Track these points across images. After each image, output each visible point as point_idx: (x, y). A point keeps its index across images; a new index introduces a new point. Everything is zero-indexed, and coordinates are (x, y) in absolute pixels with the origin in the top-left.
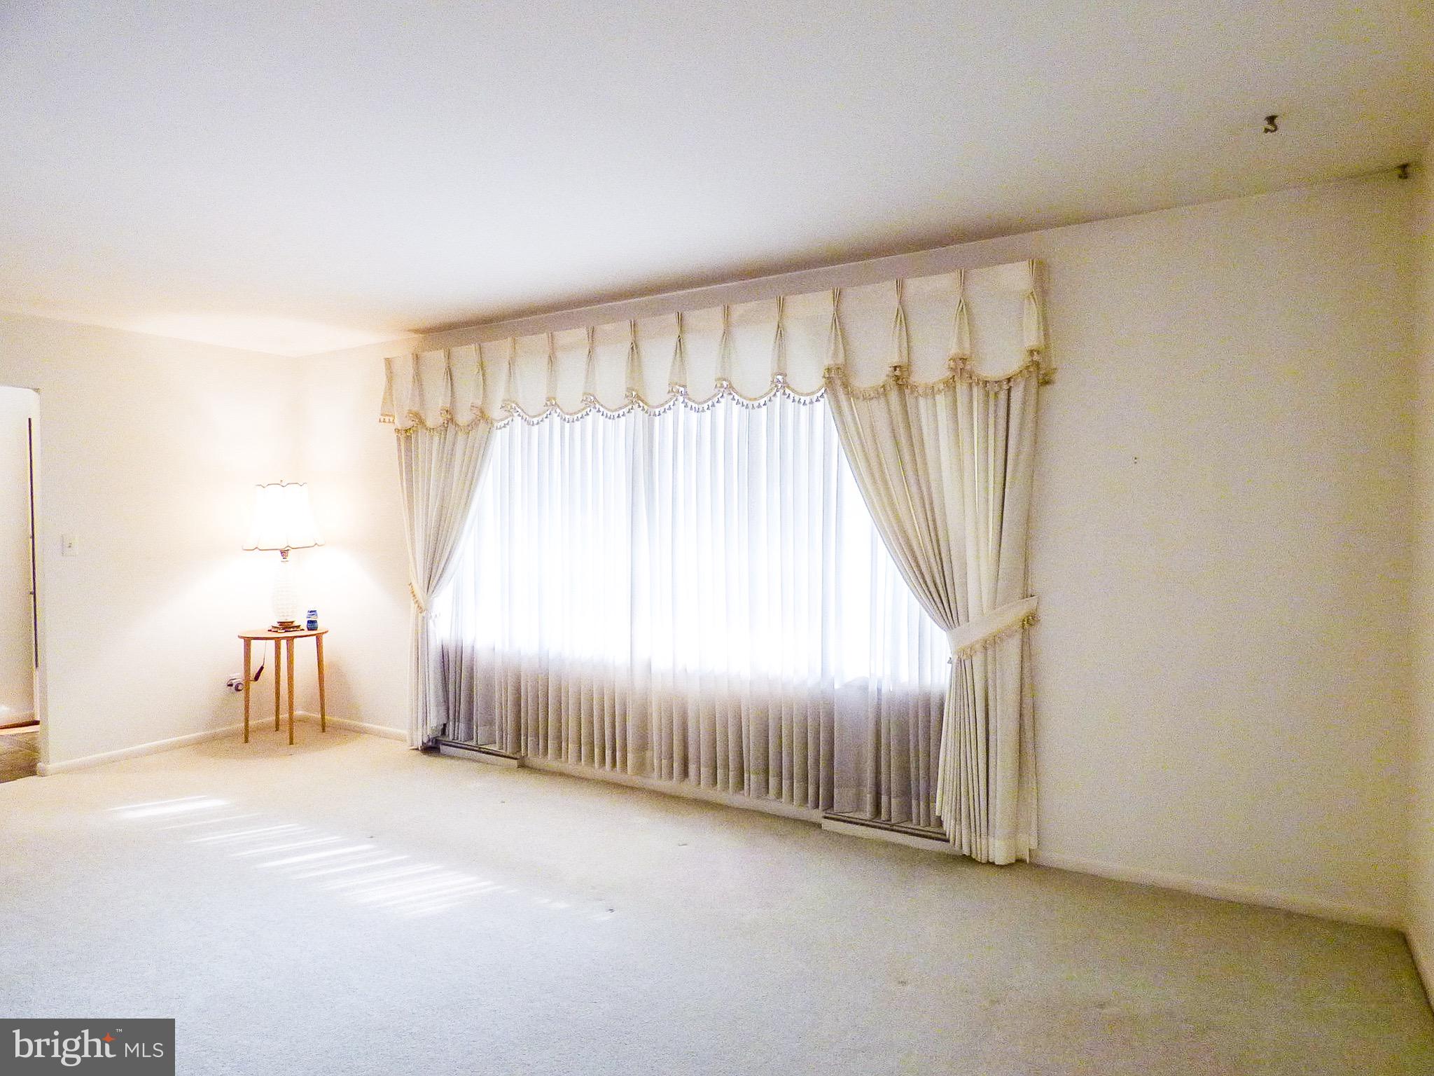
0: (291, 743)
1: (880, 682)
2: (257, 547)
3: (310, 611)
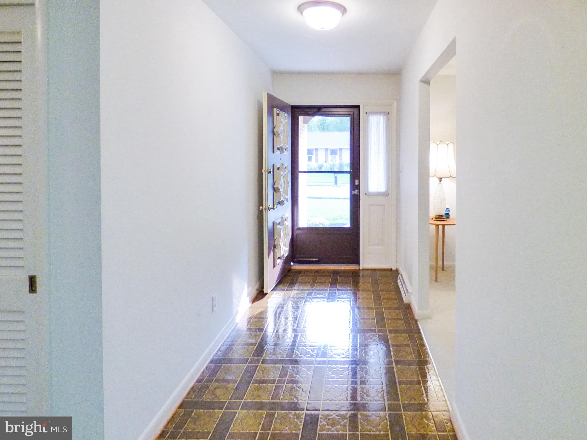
2: (435, 176)
3: (447, 209)
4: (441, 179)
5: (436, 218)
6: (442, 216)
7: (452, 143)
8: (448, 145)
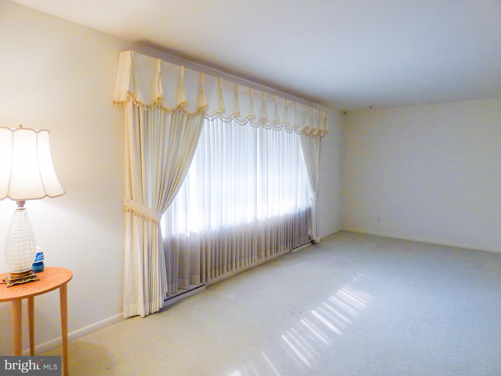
1: (310, 206)
2: (8, 196)
5: (12, 281)
6: (29, 273)
7: (47, 130)
8: (39, 133)
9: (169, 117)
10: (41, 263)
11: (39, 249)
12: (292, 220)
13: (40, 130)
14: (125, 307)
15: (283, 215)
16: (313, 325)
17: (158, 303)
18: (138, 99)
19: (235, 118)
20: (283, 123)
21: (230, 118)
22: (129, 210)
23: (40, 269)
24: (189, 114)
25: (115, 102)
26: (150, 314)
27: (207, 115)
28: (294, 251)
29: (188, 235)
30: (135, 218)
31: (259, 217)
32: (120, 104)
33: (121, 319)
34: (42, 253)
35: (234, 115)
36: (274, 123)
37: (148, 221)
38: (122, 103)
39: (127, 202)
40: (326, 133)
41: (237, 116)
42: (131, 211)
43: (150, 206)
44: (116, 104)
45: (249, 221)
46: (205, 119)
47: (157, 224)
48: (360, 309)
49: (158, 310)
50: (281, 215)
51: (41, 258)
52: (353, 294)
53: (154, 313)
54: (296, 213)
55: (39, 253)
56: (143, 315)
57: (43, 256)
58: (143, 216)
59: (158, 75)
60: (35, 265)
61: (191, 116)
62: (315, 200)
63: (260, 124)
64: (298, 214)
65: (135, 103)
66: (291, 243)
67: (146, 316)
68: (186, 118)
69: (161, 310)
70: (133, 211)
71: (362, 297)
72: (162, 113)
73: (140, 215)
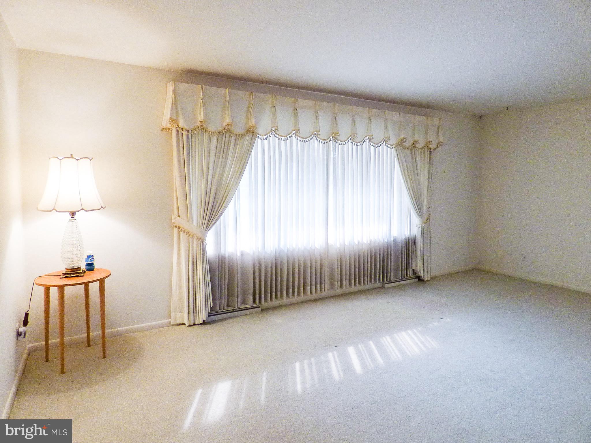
0: (63, 372)
1: (415, 234)
2: (54, 209)
3: (89, 256)
4: (73, 214)
5: (64, 274)
6: (78, 269)
7: (88, 158)
8: (79, 161)
9: (214, 139)
10: (92, 264)
11: (90, 253)
12: (384, 249)
13: (80, 158)
14: (173, 315)
15: (368, 242)
16: (337, 360)
17: (202, 315)
18: (181, 125)
19: (295, 135)
20: (366, 136)
21: (289, 136)
22: (176, 226)
23: (92, 269)
24: (236, 135)
25: (163, 129)
26: (195, 325)
27: (258, 134)
28: (387, 286)
29: (239, 254)
30: (181, 233)
31: (331, 242)
32: (167, 130)
33: (169, 325)
34: (92, 256)
35: (294, 132)
36: (350, 138)
37: (193, 237)
38: (169, 129)
39: (175, 218)
40: (439, 144)
41: (297, 132)
42: (178, 227)
43: (195, 223)
44: (164, 131)
45: (317, 246)
46: (257, 138)
47: (202, 241)
48: (409, 354)
49: (201, 322)
50: (365, 242)
51: (91, 260)
52: (415, 338)
53: (198, 325)
54: (390, 241)
55: (89, 255)
56: (187, 324)
57: (93, 258)
58: (188, 233)
59: (200, 100)
60: (87, 265)
61: (238, 137)
62: (421, 227)
63: (331, 139)
64: (392, 243)
65: (178, 129)
66: (381, 275)
67: (190, 326)
68: (233, 139)
69: (204, 323)
70: (179, 228)
71: (424, 343)
72: (207, 135)
73: (186, 231)
